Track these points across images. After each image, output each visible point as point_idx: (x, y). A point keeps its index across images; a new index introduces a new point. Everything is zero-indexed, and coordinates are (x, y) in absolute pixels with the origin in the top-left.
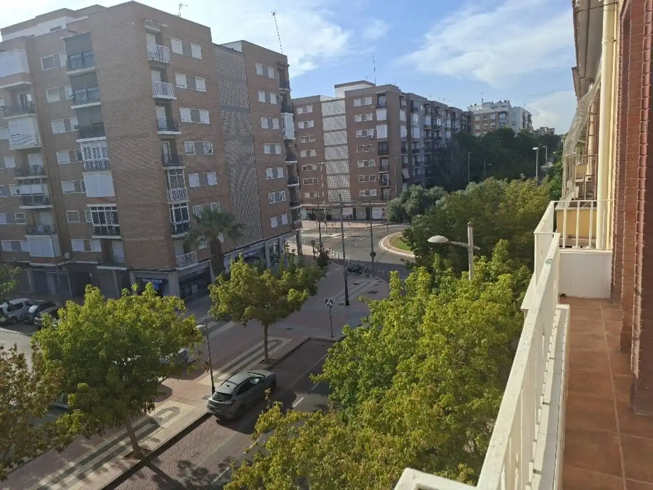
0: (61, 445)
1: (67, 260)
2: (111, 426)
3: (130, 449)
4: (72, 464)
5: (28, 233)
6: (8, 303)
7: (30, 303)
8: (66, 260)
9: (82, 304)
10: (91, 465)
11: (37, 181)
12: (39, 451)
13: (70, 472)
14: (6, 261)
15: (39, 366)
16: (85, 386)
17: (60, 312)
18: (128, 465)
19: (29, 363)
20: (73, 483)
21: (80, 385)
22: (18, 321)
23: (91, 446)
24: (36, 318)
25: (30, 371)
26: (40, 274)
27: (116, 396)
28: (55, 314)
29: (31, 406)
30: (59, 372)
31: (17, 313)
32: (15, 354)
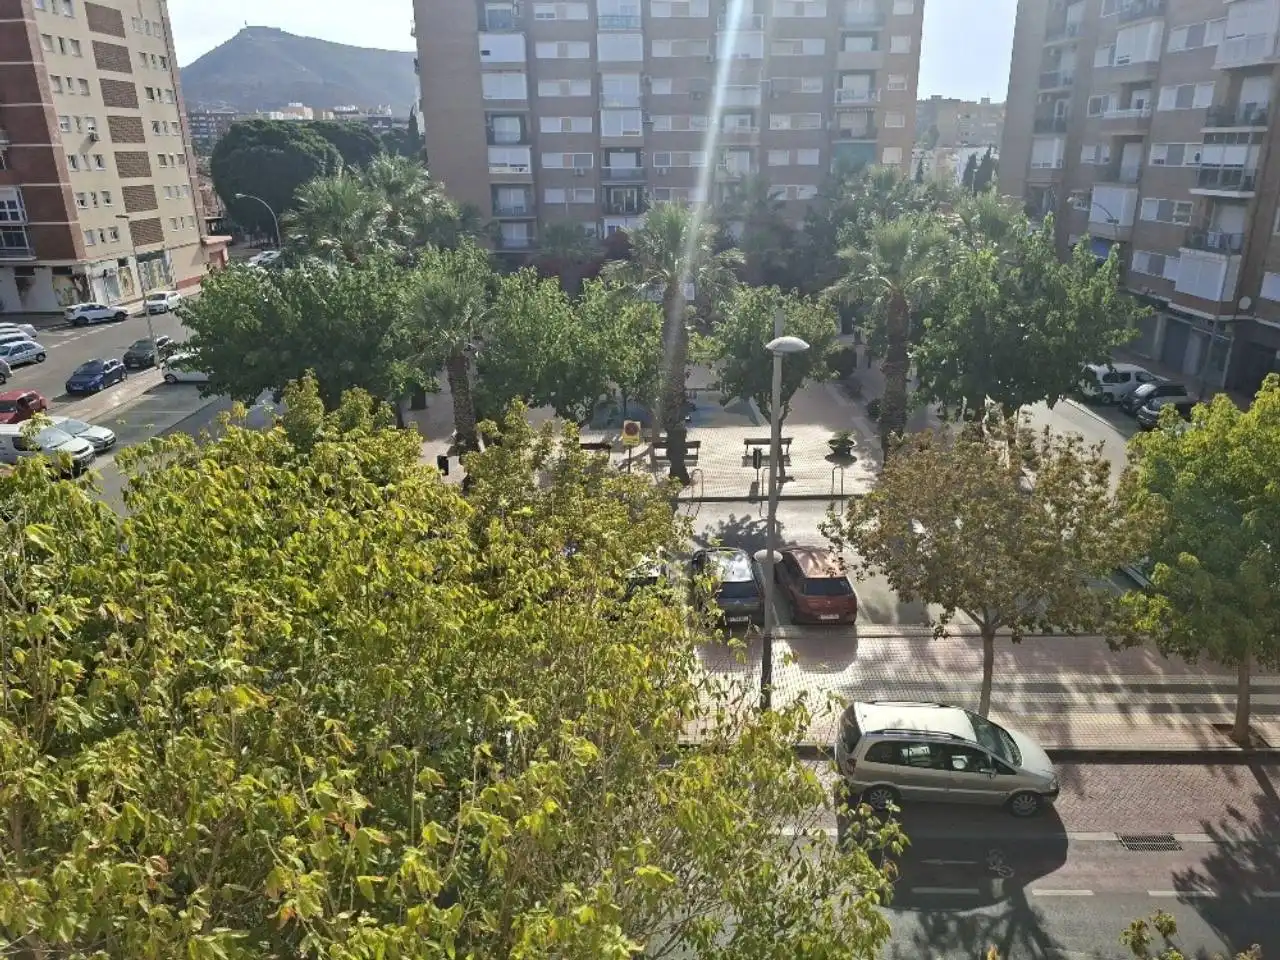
0: (1119, 639)
1: (1241, 312)
2: (1213, 656)
3: (1230, 718)
4: (1117, 680)
5: (1187, 245)
6: (1111, 368)
7: (1142, 377)
8: (1239, 311)
9: (1246, 409)
10: (1148, 699)
11: (1242, 139)
12: (1080, 629)
13: (1110, 688)
14: (1131, 290)
15: (1127, 492)
16: (1193, 563)
17: (1197, 410)
18: (1215, 742)
19: (1114, 481)
20: (1106, 709)
21: (1184, 557)
22: (1113, 403)
23: (1160, 671)
24: (1145, 408)
25: (1111, 494)
26: (1179, 327)
27: (1246, 610)
28: (1184, 411)
29: (1093, 553)
30: (1160, 517)
31: (1116, 389)
32: (1097, 456)
